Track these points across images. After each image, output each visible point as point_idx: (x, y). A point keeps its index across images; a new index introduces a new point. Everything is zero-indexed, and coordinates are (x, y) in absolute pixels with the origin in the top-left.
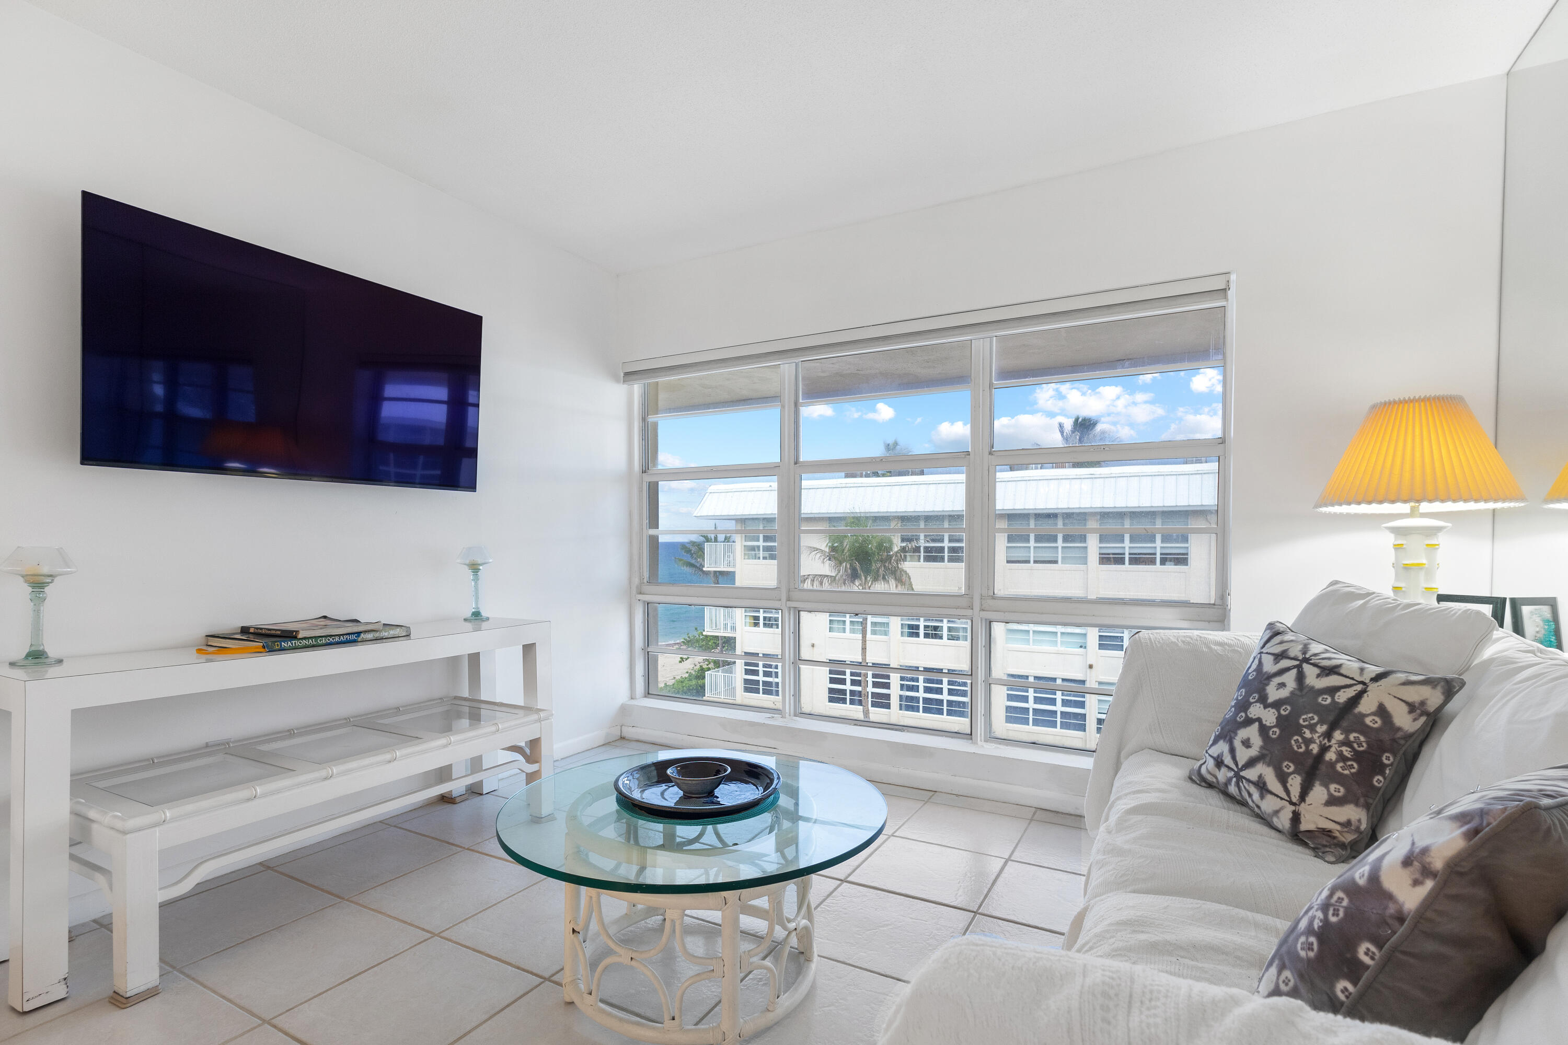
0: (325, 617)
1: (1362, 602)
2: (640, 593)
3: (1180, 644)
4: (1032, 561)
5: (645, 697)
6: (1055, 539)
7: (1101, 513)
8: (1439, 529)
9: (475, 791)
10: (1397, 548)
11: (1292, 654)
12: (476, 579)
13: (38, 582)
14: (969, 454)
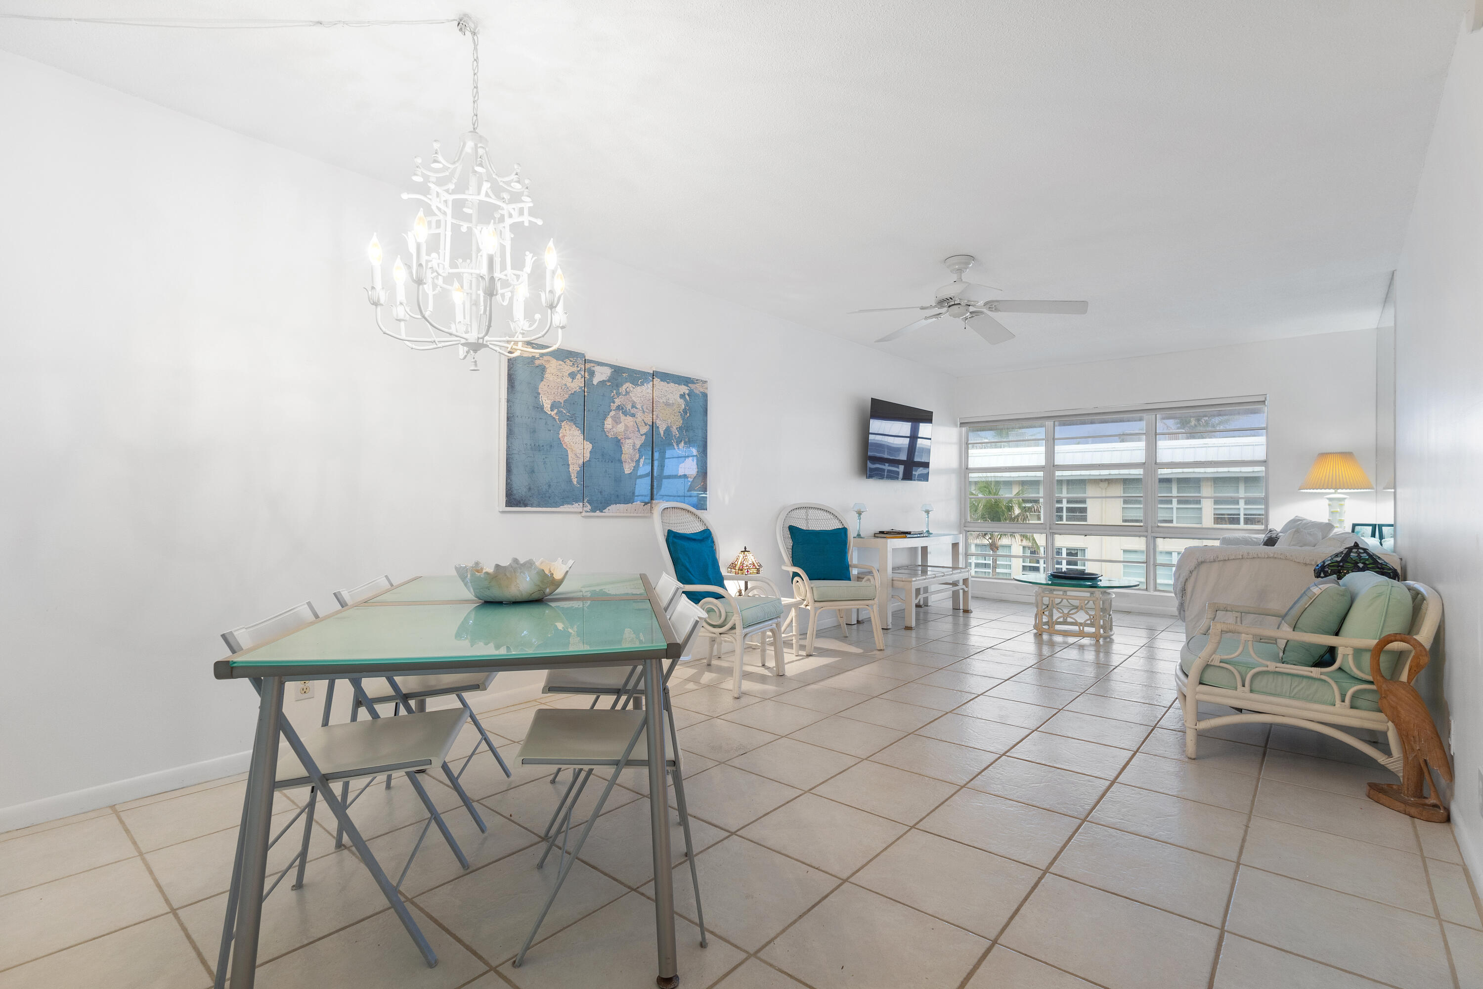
0: (893, 529)
2: (965, 527)
3: (1241, 538)
8: (1345, 499)
10: (1329, 505)
12: (928, 517)
13: (860, 513)
14: (1144, 464)
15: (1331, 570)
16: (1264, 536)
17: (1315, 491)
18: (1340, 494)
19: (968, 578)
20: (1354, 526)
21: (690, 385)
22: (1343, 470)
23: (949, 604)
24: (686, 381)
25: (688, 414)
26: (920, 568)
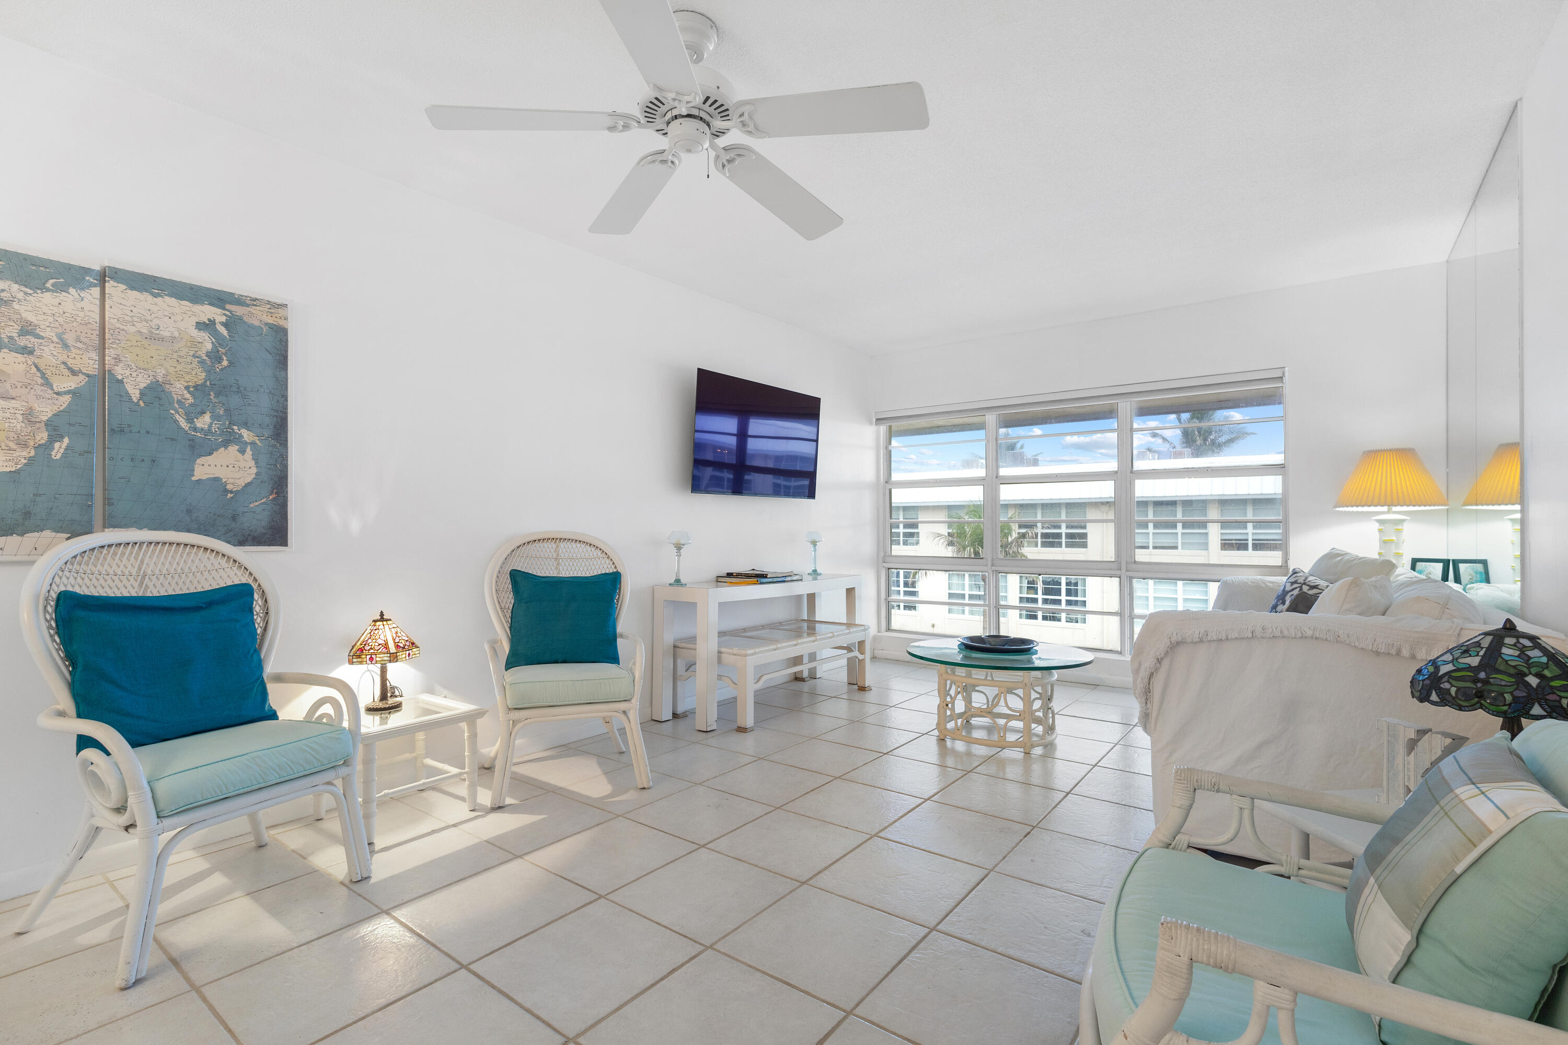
0: (753, 570)
1: (1340, 558)
2: (884, 562)
4: (1151, 547)
5: (887, 631)
6: (1175, 527)
7: (1219, 500)
8: (1403, 521)
9: (813, 676)
10: (1380, 531)
11: (1299, 582)
12: (815, 551)
13: (679, 547)
14: (1116, 472)
15: (1458, 689)
16: (1284, 579)
17: (1360, 509)
18: (1397, 513)
19: (864, 641)
20: (1415, 562)
21: (228, 306)
22: (1402, 477)
23: (843, 676)
24: (219, 299)
25: (225, 363)
26: (806, 624)
